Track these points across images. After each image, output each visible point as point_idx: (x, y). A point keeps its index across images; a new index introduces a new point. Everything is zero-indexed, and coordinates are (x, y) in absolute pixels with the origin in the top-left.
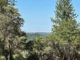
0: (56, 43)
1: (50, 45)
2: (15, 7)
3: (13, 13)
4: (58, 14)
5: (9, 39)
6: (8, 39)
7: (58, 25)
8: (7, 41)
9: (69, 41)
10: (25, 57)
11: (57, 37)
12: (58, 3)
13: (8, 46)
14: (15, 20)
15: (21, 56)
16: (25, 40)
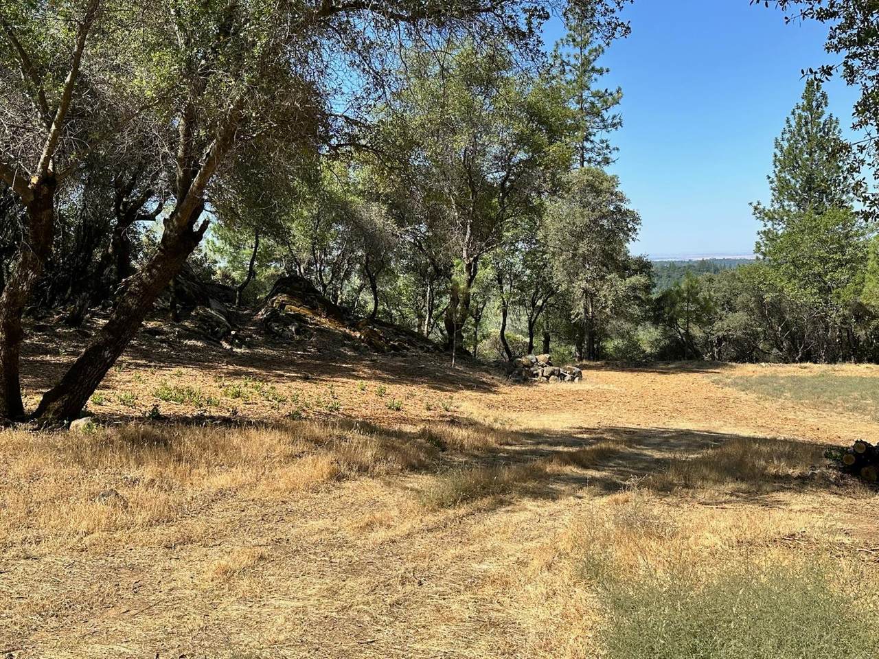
0: (768, 297)
1: (745, 307)
2: (609, 171)
3: (598, 192)
4: (782, 189)
5: (583, 284)
6: (580, 285)
7: (780, 229)
8: (579, 292)
9: (825, 291)
10: (648, 350)
11: (772, 274)
12: (786, 145)
13: (582, 310)
14: (604, 217)
15: (634, 345)
16: (647, 288)
